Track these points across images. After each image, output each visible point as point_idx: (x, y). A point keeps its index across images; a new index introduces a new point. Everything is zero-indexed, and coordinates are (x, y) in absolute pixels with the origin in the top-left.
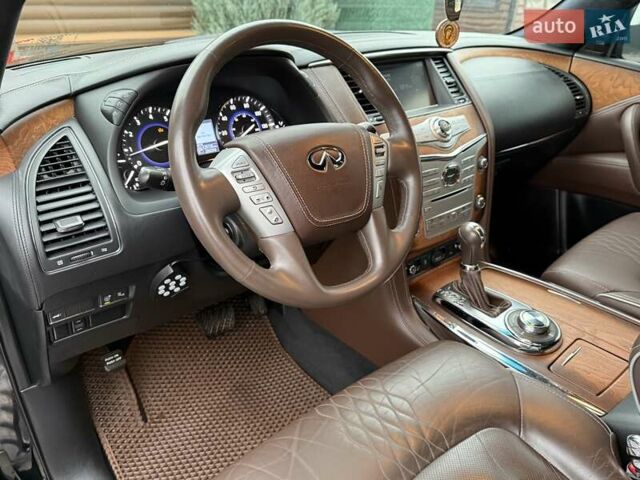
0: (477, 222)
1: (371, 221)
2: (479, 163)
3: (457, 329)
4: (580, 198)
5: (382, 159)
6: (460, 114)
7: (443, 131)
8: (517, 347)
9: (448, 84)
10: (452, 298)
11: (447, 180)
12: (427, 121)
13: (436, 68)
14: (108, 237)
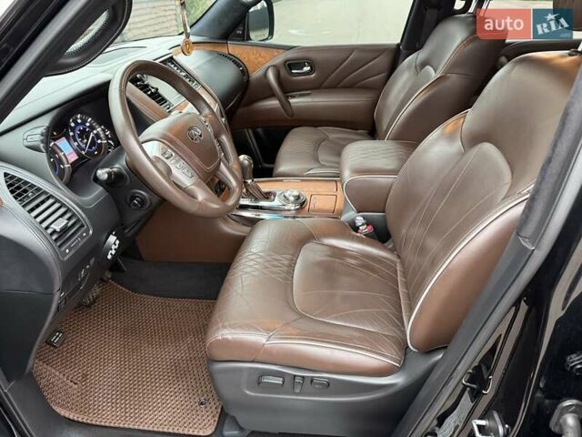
4: (260, 130)
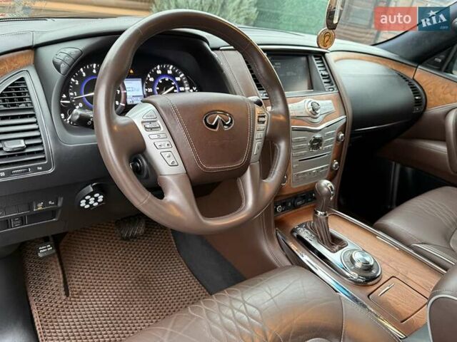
0: (330, 180)
1: (248, 172)
2: (338, 137)
3: (306, 258)
5: (262, 126)
6: (329, 99)
7: (314, 110)
8: (347, 277)
9: (323, 75)
10: (305, 234)
11: (312, 147)
12: (303, 101)
13: (316, 63)
14: (44, 159)
